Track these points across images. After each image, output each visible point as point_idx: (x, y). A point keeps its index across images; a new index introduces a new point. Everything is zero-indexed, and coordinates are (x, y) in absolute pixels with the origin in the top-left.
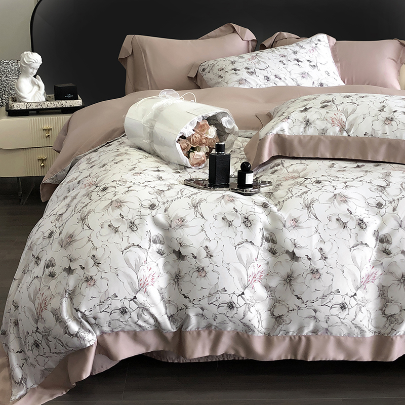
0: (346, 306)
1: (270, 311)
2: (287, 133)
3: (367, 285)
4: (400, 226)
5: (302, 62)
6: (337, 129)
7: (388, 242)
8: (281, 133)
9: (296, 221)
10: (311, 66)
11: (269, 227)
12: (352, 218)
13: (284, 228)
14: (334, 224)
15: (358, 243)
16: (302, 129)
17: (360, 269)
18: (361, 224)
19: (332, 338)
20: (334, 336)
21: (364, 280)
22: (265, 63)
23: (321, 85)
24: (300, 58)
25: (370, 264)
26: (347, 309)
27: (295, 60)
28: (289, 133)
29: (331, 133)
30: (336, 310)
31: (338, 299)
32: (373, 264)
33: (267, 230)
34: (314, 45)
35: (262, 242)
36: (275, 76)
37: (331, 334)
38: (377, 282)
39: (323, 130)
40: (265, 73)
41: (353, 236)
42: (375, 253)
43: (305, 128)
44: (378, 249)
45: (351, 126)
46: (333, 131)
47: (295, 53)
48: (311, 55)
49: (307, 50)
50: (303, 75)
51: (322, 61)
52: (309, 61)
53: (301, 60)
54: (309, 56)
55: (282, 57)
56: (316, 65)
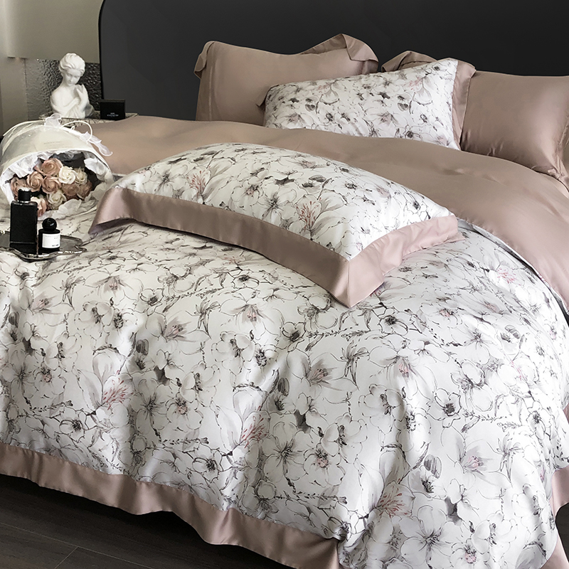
0: (81, 426)
1: (5, 411)
2: (138, 188)
3: (113, 405)
4: (162, 333)
5: (389, 98)
6: (195, 192)
7: (145, 353)
8: (130, 188)
9: (46, 302)
10: (401, 105)
11: (16, 304)
12: (110, 312)
13: (28, 310)
14: (88, 315)
15: (106, 345)
16: (156, 187)
17: (102, 381)
18: (118, 321)
19: (67, 463)
20: (70, 462)
21: (108, 396)
22: (336, 94)
23: (410, 134)
24: (389, 92)
25: (118, 376)
26: (82, 430)
27: (381, 93)
28: (141, 190)
29: (185, 197)
30: (67, 428)
31: (70, 414)
32: (124, 377)
33: (14, 308)
34: (423, 75)
35: (5, 323)
36: (343, 114)
37: (67, 458)
38: (126, 402)
39: (178, 191)
40: (329, 109)
41: (104, 335)
42: (127, 363)
43: (161, 185)
44: (133, 358)
45: (211, 189)
46: (190, 195)
47: (387, 84)
48: (409, 89)
49: (407, 81)
50: (384, 118)
51: (423, 99)
52: (401, 98)
53: (388, 95)
54: (405, 91)
55: (365, 88)
56: (410, 104)
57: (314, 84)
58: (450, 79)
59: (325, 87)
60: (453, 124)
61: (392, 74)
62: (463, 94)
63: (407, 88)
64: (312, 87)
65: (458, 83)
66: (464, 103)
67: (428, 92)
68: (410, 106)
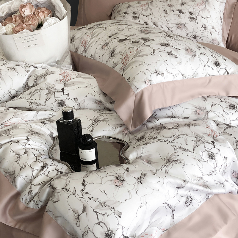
5: (183, 13)
10: (190, 18)
22: (151, 10)
23: (195, 37)
27: (178, 10)
36: (154, 23)
40: (146, 19)
47: (183, 4)
48: (196, 8)
49: (196, 3)
50: (179, 26)
51: (205, 15)
52: (191, 13)
53: (183, 11)
54: (194, 9)
55: (169, 6)
56: (196, 17)
57: (139, 3)
58: (223, 2)
59: (145, 5)
60: (223, 31)
62: (231, 12)
63: (194, 7)
64: (138, 5)
65: (227, 5)
67: (208, 10)
68: (196, 19)
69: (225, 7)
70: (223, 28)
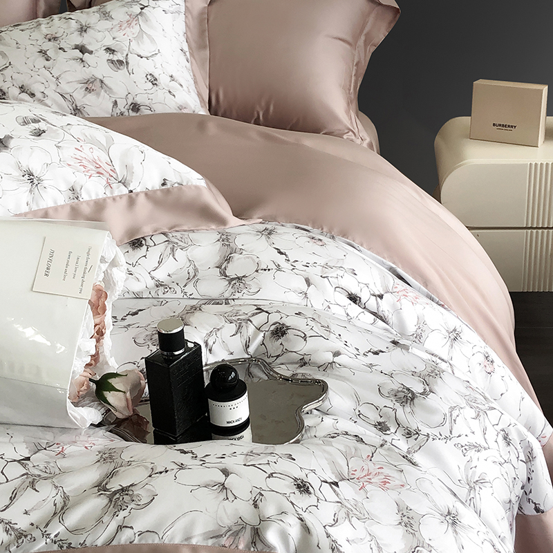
5: (91, 53)
10: (112, 62)
23: (135, 107)
24: (90, 44)
27: (77, 47)
34: (137, 9)
36: (21, 88)
47: (83, 29)
48: (120, 35)
49: (115, 22)
50: (90, 86)
51: (145, 48)
52: (110, 50)
53: (90, 48)
54: (114, 38)
55: (50, 40)
56: (126, 59)
58: (179, 12)
60: (195, 82)
61: (88, 13)
62: (202, 32)
63: (116, 34)
65: (190, 17)
66: (205, 47)
67: (149, 36)
68: (127, 63)
69: (186, 22)
70: (194, 76)
